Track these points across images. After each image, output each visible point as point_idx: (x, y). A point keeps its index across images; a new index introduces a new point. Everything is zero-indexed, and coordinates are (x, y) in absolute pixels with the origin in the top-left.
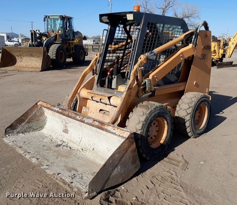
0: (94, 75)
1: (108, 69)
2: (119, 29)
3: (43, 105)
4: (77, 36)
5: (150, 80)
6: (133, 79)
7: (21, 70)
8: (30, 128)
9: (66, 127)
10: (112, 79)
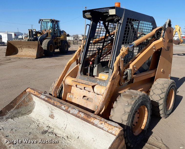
0: (78, 64)
1: (90, 59)
2: (100, 24)
3: (31, 92)
4: (63, 34)
5: (131, 70)
6: (116, 70)
7: (21, 58)
8: (19, 113)
9: (52, 112)
10: (93, 67)
